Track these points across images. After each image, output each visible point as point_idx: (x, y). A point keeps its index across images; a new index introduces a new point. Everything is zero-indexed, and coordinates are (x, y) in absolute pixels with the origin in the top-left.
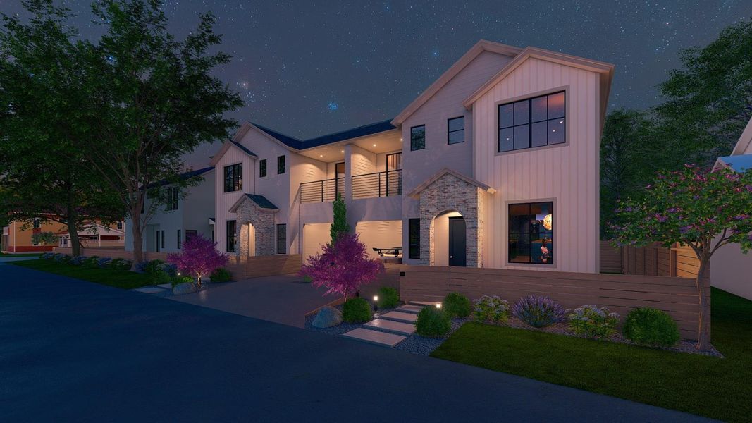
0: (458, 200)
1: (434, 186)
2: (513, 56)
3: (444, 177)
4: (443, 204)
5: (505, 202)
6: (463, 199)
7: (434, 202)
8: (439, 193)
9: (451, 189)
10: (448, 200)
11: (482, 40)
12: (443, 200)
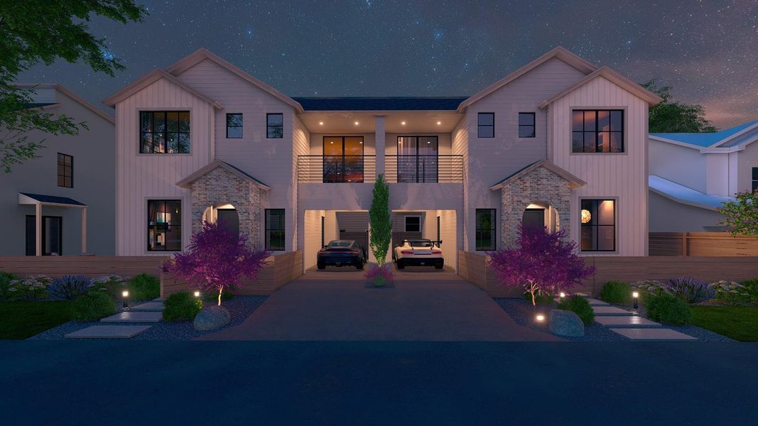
0: (552, 192)
1: (527, 178)
2: (587, 73)
3: (537, 169)
4: (536, 196)
5: (579, 197)
6: (556, 192)
7: (528, 192)
8: (532, 185)
9: (544, 181)
10: (542, 192)
11: (560, 47)
12: (536, 192)
